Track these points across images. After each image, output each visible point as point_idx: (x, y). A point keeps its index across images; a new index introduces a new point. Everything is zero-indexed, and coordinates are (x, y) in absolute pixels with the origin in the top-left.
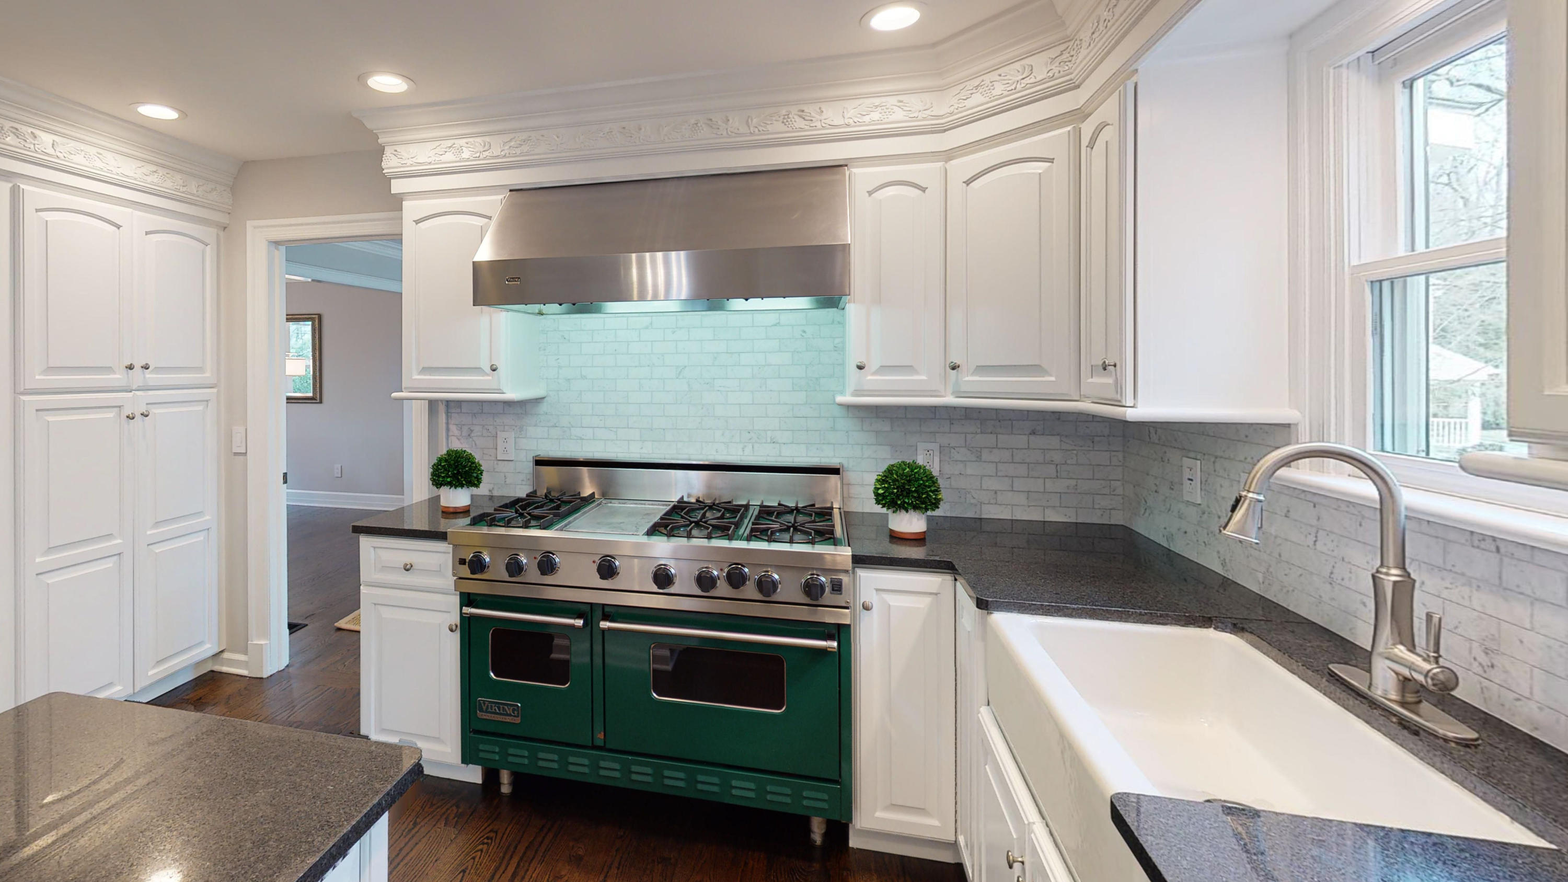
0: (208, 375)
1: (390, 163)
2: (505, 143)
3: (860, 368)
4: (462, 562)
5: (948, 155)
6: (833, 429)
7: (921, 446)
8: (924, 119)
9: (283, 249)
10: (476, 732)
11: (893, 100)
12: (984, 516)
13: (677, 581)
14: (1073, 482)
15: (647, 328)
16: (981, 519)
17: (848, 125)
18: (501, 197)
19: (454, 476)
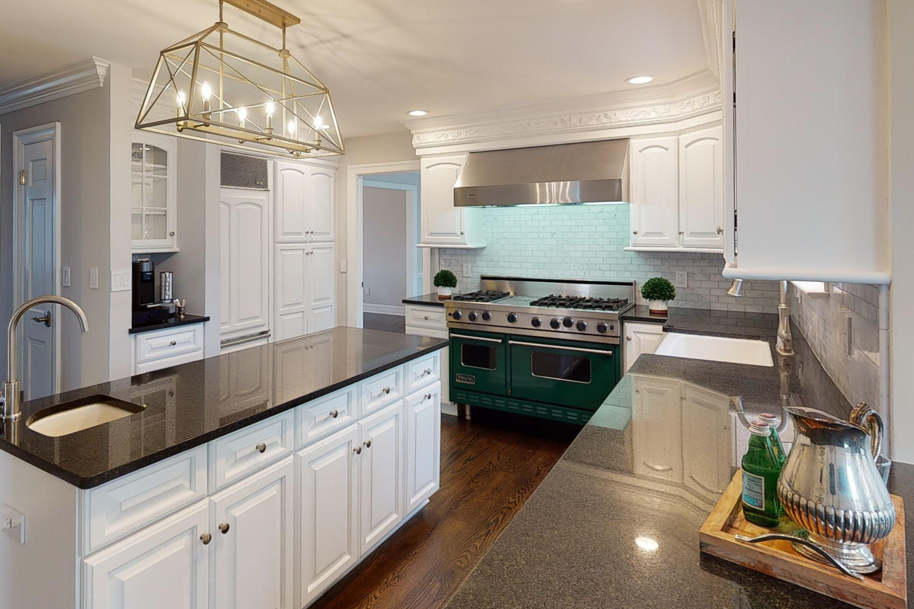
0: (331, 237)
1: (415, 142)
2: (467, 132)
3: (635, 233)
4: (450, 315)
5: (680, 133)
6: (631, 263)
7: (677, 272)
8: (666, 117)
9: (362, 177)
10: (456, 388)
11: (651, 108)
12: (712, 309)
13: (542, 324)
14: (761, 292)
15: (536, 214)
16: (710, 310)
17: (629, 121)
18: (465, 156)
19: (445, 282)
